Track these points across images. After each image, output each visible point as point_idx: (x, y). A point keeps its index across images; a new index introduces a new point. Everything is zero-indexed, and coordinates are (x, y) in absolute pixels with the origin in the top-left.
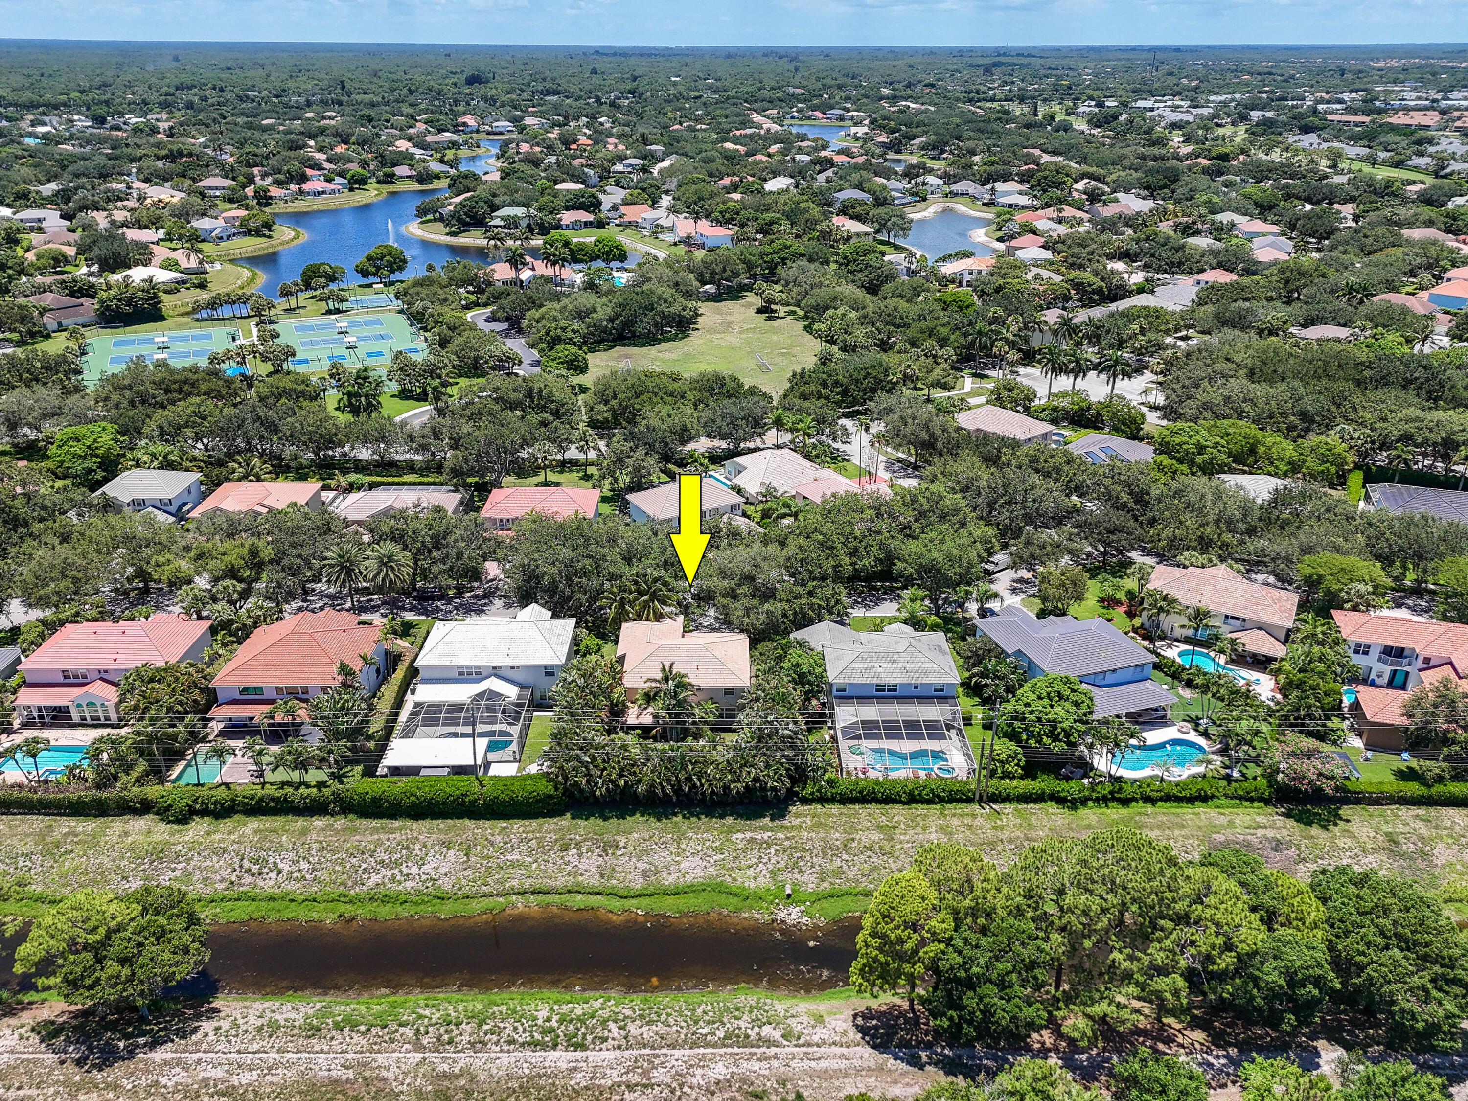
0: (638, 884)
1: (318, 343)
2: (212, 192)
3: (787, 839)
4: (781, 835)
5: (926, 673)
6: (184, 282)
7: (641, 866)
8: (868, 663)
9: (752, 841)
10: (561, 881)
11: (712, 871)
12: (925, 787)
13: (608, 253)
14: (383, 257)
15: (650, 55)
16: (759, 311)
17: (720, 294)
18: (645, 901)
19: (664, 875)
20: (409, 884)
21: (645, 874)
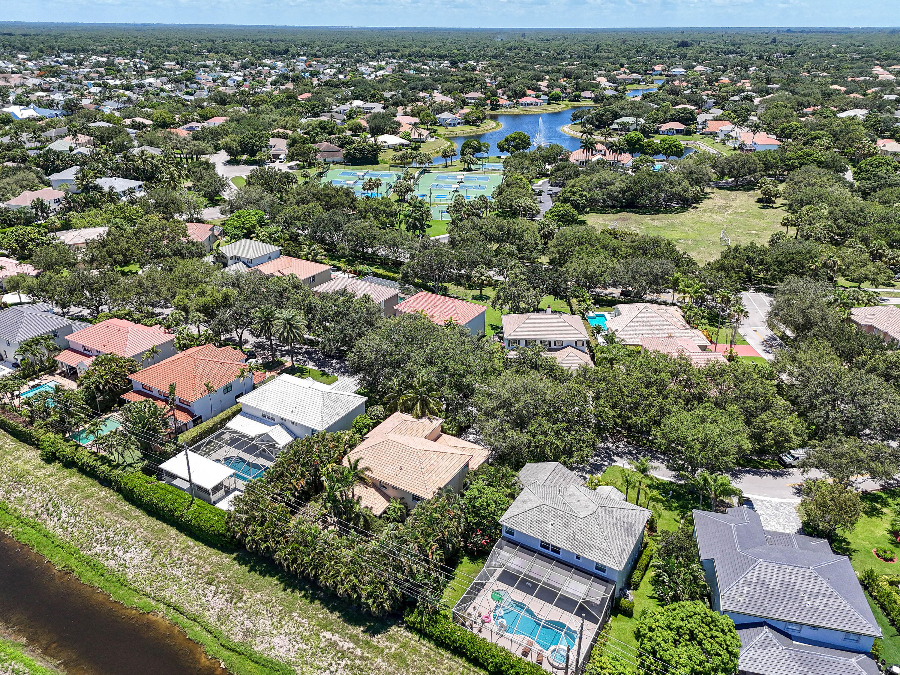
0: (236, 639)
1: (441, 186)
2: (469, 101)
3: (362, 658)
4: (359, 652)
5: (591, 547)
6: (406, 145)
7: (248, 624)
8: (543, 517)
9: (334, 644)
10: (193, 609)
11: (292, 656)
12: (512, 667)
13: (667, 149)
14: (515, 139)
15: (826, 32)
16: (759, 201)
17: (737, 185)
18: (233, 657)
19: (258, 640)
20: (112, 563)
21: (246, 633)
